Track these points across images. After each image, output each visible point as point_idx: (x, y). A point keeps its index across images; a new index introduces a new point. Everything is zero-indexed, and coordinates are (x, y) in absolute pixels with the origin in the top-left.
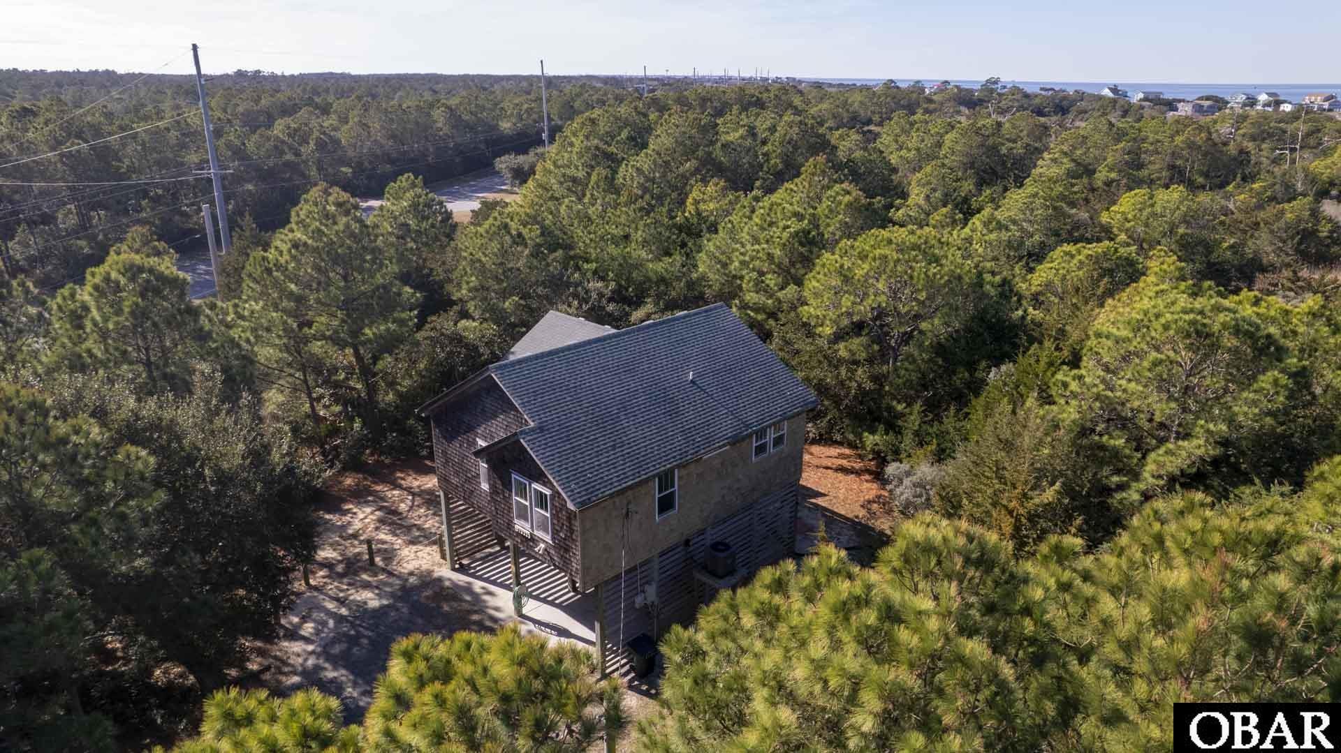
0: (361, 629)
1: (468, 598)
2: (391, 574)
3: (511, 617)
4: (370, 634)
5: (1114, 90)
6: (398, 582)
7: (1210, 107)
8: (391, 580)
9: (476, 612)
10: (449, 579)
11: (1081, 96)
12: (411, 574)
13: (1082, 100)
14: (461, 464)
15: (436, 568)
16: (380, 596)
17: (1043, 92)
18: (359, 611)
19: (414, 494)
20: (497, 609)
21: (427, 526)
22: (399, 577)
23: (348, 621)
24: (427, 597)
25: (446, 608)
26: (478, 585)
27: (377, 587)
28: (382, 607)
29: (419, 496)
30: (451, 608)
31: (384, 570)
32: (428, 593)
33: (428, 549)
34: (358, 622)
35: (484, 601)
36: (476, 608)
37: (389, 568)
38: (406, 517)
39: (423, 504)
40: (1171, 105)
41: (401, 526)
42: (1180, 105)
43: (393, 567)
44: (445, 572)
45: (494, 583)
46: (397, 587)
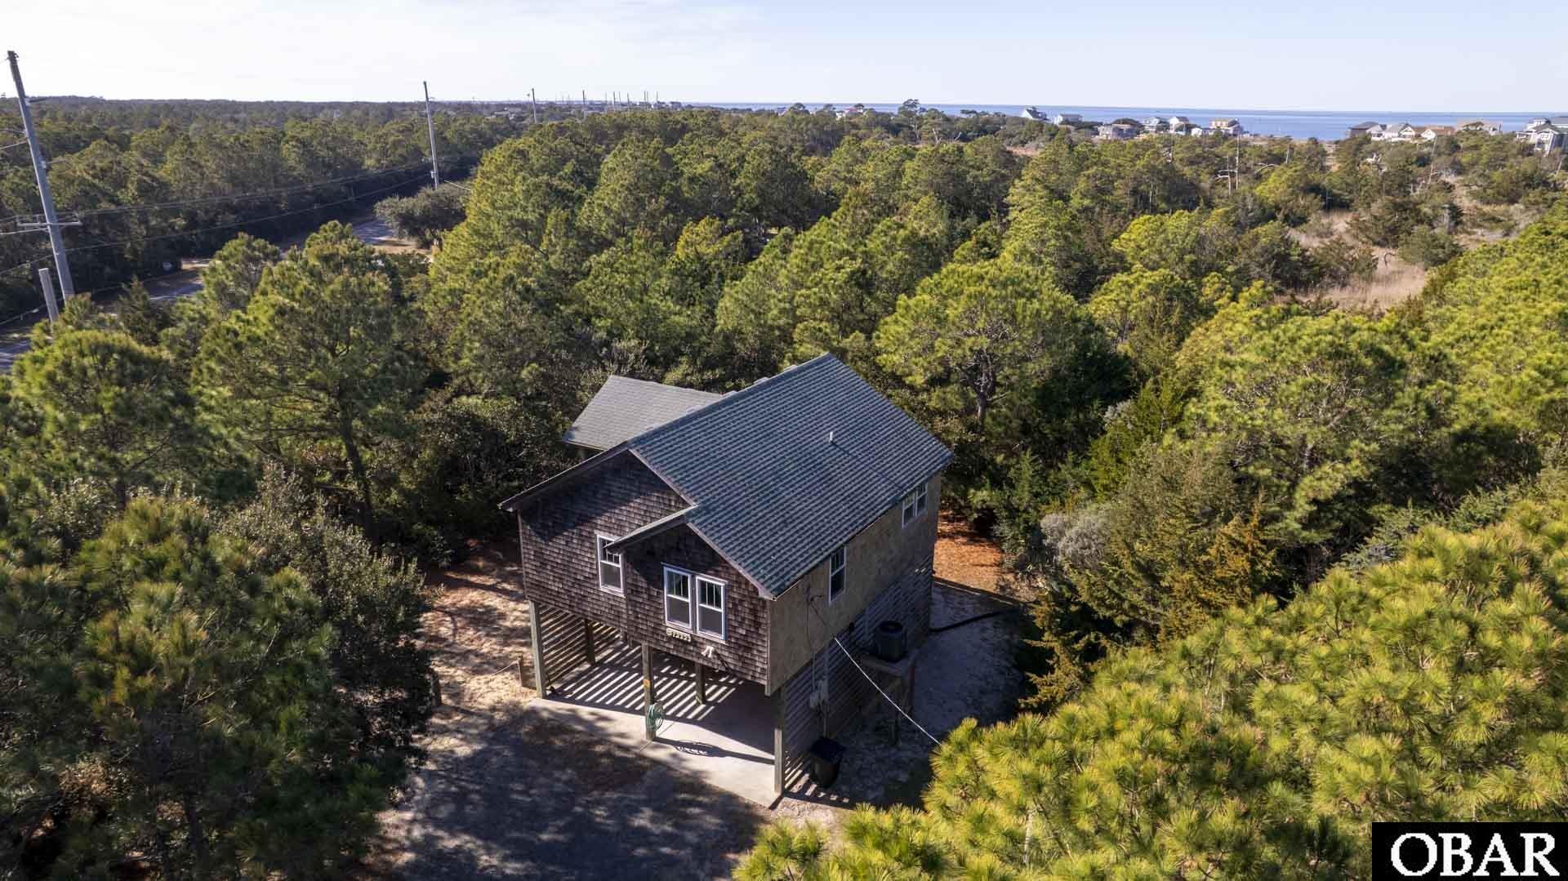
0: (463, 783)
1: (580, 728)
2: (467, 713)
3: (643, 742)
4: (477, 787)
5: (1034, 112)
6: (481, 721)
7: (1128, 130)
8: (471, 720)
9: (599, 742)
10: (545, 709)
11: (1004, 120)
12: (493, 709)
13: (1004, 123)
14: (566, 567)
15: (523, 700)
16: (466, 740)
17: (964, 116)
18: (447, 763)
19: (450, 614)
20: (622, 735)
21: (485, 650)
22: (480, 714)
23: (441, 777)
24: (526, 733)
25: (558, 743)
26: (585, 712)
27: (458, 731)
28: (476, 753)
29: (460, 615)
30: (564, 741)
31: (456, 709)
32: (527, 728)
33: (500, 677)
34: (455, 776)
35: (602, 729)
36: (595, 738)
37: (462, 706)
38: (454, 643)
39: (468, 624)
40: (1092, 127)
41: (453, 655)
42: (1100, 129)
43: (465, 703)
44: (533, 700)
45: (602, 706)
46: (485, 727)
